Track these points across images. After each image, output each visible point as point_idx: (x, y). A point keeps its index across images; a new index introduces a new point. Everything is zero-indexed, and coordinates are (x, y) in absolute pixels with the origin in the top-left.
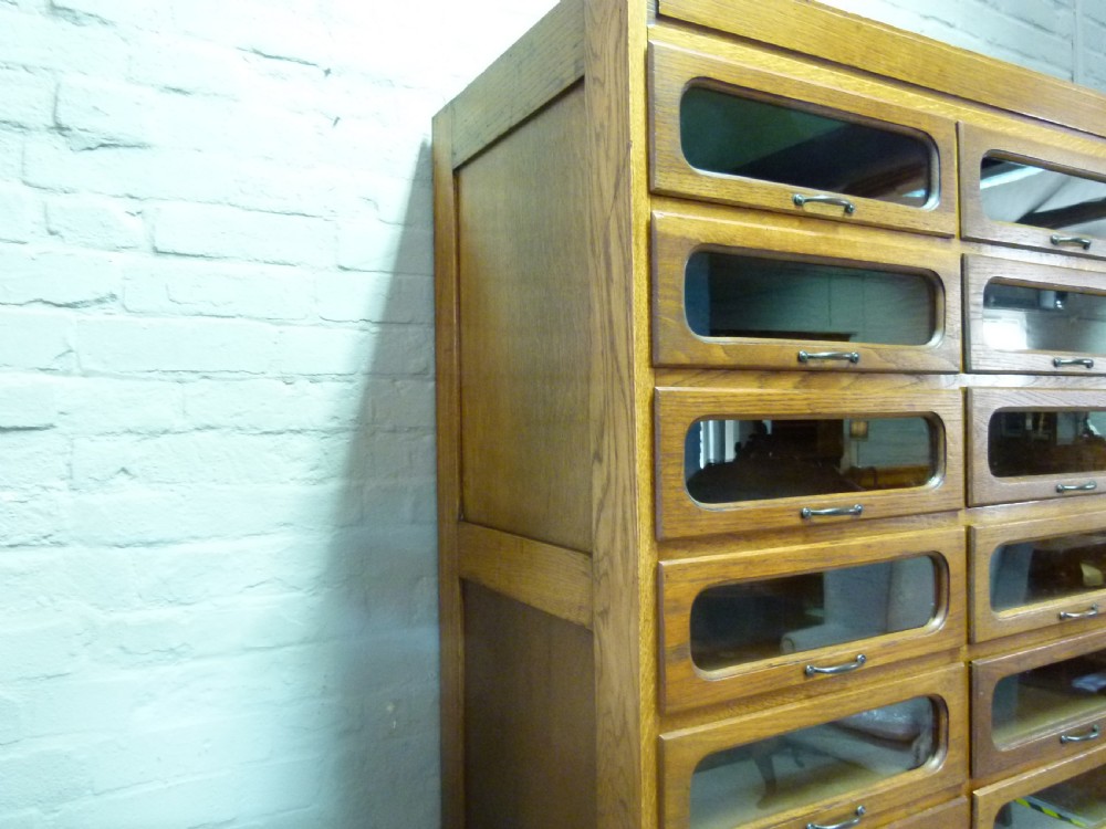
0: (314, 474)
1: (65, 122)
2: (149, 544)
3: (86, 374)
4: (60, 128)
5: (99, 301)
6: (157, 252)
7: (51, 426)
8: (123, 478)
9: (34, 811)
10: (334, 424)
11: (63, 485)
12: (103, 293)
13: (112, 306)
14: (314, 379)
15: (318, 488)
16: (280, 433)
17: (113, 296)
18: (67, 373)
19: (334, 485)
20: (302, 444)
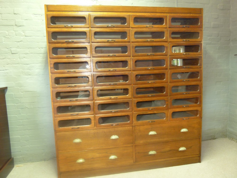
0: (43, 58)
1: (16, 24)
2: (27, 64)
3: (20, 48)
4: (16, 25)
5: (21, 41)
6: (25, 36)
7: (17, 53)
8: (24, 58)
9: (19, 87)
10: (44, 53)
11: (19, 59)
12: (21, 40)
13: (22, 42)
14: (42, 48)
15: (43, 59)
16: (39, 54)
17: (22, 41)
18: (18, 48)
19: (45, 59)
20: (41, 55)
